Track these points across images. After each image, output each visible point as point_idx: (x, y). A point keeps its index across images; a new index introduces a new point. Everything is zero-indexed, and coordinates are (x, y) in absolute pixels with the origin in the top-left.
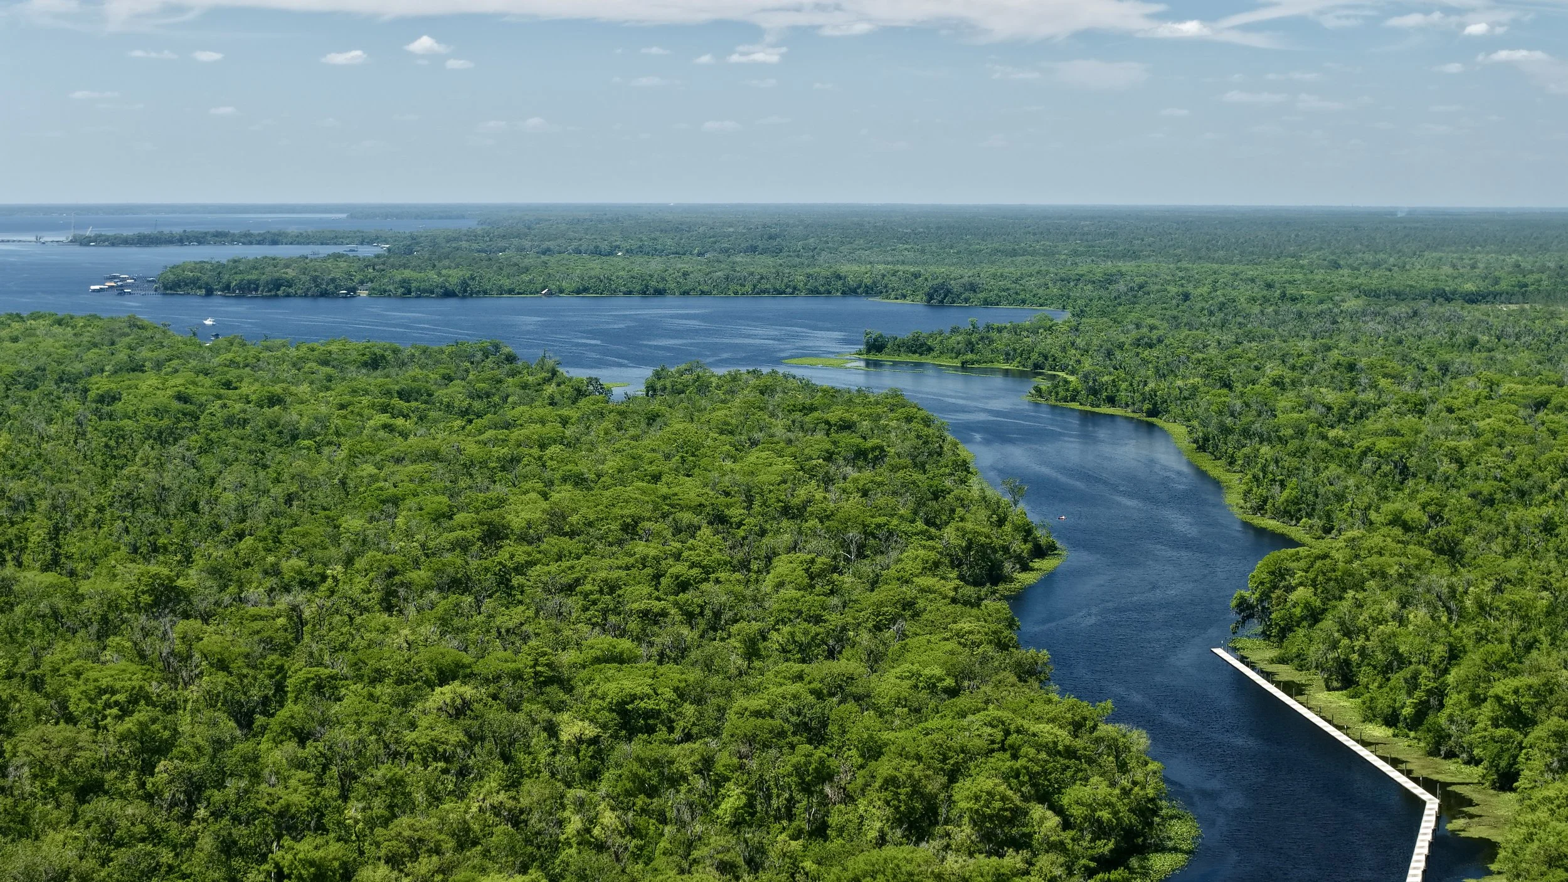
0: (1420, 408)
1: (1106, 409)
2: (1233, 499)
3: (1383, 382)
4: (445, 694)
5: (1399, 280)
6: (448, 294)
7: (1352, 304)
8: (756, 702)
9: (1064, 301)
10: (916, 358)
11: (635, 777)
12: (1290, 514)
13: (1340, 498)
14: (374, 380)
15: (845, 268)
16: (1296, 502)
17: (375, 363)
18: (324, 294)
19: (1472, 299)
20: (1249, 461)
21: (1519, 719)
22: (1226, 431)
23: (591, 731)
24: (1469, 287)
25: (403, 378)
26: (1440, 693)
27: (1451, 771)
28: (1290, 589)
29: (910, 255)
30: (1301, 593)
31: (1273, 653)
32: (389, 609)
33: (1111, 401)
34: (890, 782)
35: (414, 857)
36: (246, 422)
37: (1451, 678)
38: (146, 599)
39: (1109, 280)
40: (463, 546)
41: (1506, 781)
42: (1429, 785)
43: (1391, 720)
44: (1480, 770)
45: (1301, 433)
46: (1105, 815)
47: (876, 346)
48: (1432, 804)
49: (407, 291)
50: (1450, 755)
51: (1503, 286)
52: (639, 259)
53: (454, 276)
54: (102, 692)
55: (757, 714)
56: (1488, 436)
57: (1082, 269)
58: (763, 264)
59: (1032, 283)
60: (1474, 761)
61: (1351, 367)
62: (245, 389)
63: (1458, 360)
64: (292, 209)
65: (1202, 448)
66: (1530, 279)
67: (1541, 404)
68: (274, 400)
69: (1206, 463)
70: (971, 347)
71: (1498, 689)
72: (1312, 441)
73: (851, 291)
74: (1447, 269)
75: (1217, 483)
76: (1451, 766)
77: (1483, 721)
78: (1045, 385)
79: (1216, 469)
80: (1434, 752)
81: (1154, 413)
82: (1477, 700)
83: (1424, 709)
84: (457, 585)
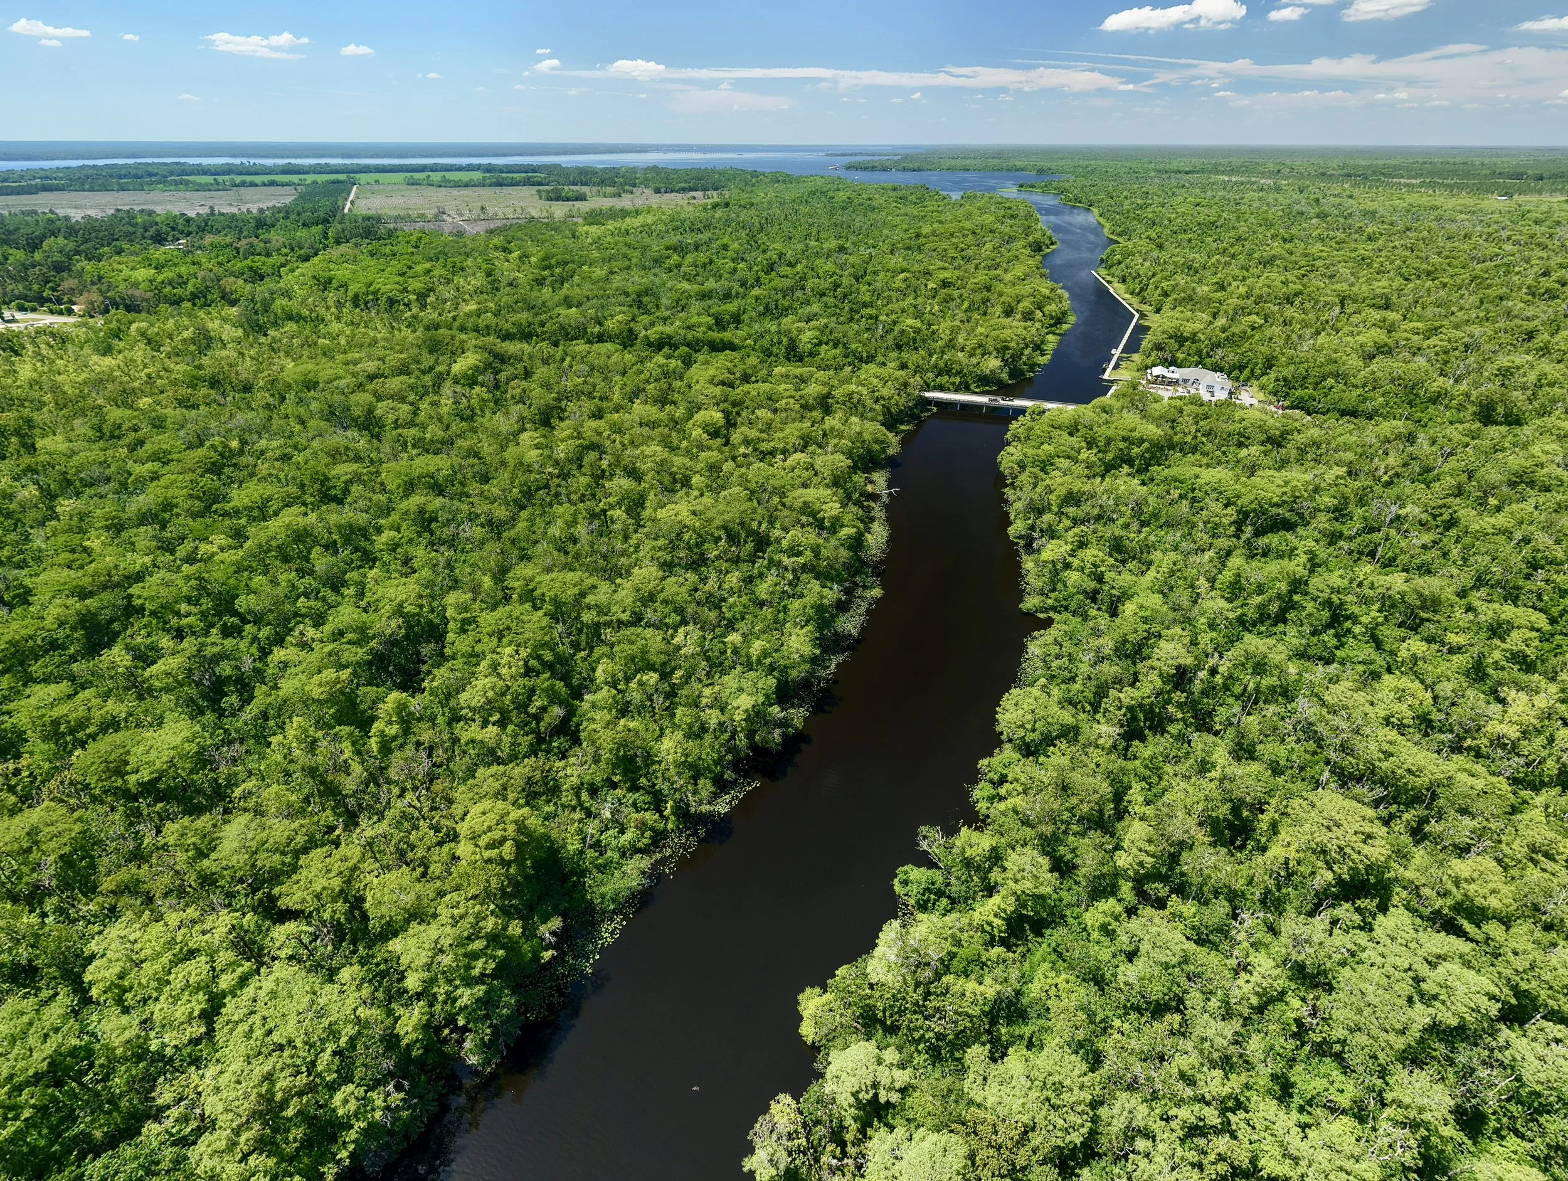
0: (1163, 205)
1: (1078, 204)
2: (1106, 230)
3: (1155, 197)
4: (903, 275)
5: (1168, 167)
6: (914, 170)
7: (1152, 174)
8: (975, 281)
9: (1073, 173)
10: (1031, 189)
11: (944, 298)
12: (1120, 235)
13: (1135, 230)
14: (894, 194)
15: (1017, 163)
16: (1123, 231)
17: (895, 189)
18: (884, 170)
19: (1187, 173)
20: (1113, 219)
21: (1166, 294)
22: (1109, 211)
23: (935, 286)
24: (1187, 169)
25: (900, 194)
26: (1147, 286)
27: (1144, 307)
28: (1115, 255)
29: (1035, 159)
30: (1117, 257)
31: (1106, 273)
32: (892, 254)
33: (1080, 202)
34: (1004, 302)
35: (892, 314)
36: (863, 204)
37: (1151, 282)
38: (837, 249)
39: (1087, 167)
40: (911, 238)
41: (1158, 311)
42: (1138, 311)
43: (1133, 293)
44: (1152, 307)
45: (1129, 212)
46: (1054, 313)
47: (1021, 186)
48: (1137, 316)
49: (905, 169)
50: (1145, 303)
51: (1197, 169)
52: (964, 160)
53: (916, 165)
54: (826, 271)
55: (975, 283)
56: (1180, 214)
57: (1080, 163)
59: (1066, 167)
60: (1151, 305)
61: (1147, 193)
62: (863, 196)
63: (1178, 191)
65: (1101, 216)
66: (1205, 167)
67: (1198, 205)
68: (870, 199)
69: (1101, 220)
70: (1046, 186)
71: (1163, 285)
72: (1131, 214)
73: (1017, 170)
74: (1183, 163)
75: (1103, 226)
77: (1156, 294)
78: (1063, 197)
79: (1103, 222)
80: (1141, 302)
81: (1090, 205)
82: (1156, 288)
83: (1142, 290)
84: (908, 248)
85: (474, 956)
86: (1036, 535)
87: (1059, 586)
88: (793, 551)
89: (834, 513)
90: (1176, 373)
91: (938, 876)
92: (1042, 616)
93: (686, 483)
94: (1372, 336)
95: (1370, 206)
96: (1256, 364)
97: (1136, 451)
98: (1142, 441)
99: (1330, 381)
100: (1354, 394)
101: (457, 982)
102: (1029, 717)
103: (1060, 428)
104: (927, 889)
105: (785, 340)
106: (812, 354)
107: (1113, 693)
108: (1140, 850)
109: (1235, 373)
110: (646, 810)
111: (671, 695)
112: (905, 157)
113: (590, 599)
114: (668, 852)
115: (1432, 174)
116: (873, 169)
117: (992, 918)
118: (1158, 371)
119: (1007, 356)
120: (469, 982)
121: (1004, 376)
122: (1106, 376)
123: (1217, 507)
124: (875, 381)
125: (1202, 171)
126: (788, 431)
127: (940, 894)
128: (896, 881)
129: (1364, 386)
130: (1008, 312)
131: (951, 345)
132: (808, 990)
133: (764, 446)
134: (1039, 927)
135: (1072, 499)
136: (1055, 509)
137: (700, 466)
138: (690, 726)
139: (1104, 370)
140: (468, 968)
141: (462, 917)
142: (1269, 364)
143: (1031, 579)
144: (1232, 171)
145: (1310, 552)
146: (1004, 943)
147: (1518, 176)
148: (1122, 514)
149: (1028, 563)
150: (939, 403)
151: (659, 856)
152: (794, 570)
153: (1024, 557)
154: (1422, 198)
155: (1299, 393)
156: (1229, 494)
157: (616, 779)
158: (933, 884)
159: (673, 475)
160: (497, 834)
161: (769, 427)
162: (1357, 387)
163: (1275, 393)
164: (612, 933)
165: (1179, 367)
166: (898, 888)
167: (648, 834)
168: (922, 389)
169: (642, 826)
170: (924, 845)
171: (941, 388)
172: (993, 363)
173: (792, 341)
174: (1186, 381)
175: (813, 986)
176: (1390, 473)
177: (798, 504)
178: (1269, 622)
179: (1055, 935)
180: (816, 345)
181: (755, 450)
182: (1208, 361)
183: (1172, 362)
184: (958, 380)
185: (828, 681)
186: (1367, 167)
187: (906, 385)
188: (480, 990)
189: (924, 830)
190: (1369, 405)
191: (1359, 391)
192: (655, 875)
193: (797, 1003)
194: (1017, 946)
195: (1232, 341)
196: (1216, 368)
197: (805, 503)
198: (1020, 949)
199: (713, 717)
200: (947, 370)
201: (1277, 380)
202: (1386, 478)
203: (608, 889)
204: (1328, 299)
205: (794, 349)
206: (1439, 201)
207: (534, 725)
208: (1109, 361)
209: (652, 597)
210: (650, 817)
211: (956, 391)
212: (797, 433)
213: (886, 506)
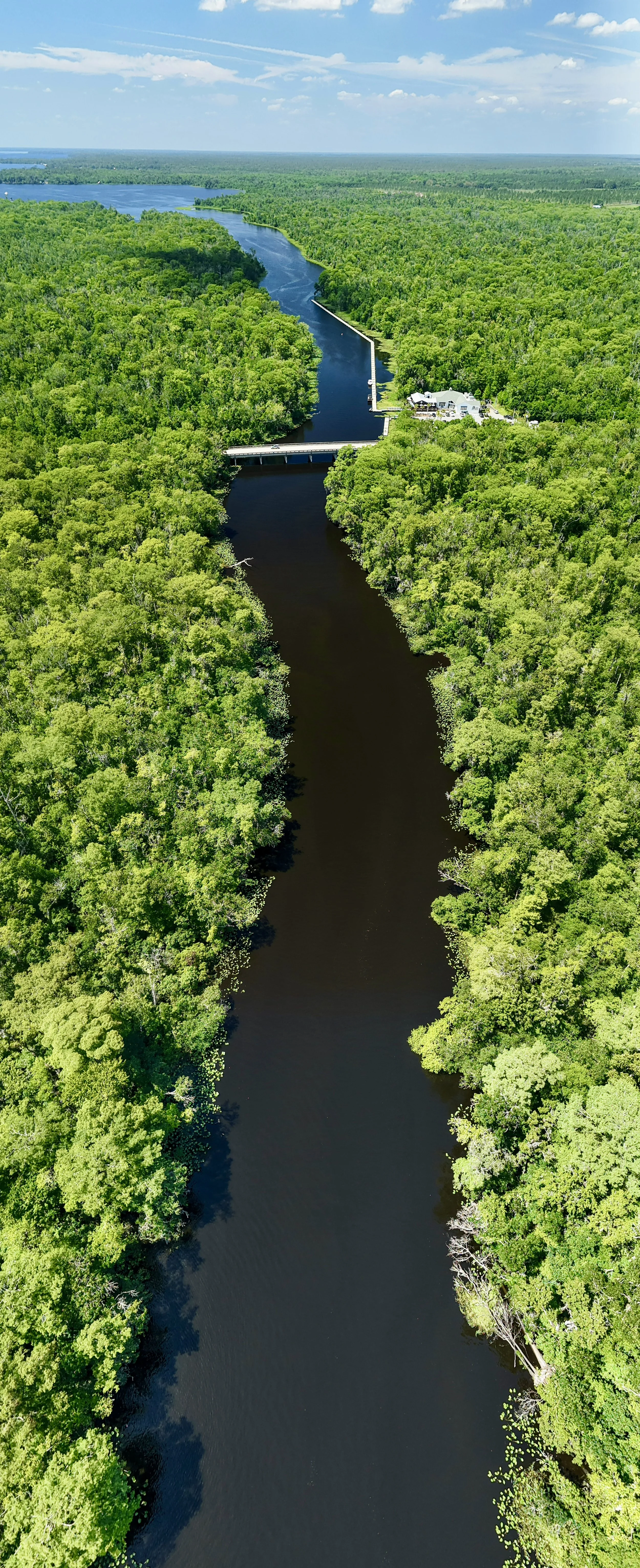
0: (345, 223)
1: (263, 225)
2: (303, 253)
3: (334, 215)
4: (136, 318)
5: (329, 180)
6: (71, 183)
7: (319, 188)
8: (218, 319)
9: (242, 186)
10: (209, 207)
11: (195, 341)
12: (319, 258)
13: (332, 253)
14: (66, 214)
15: (181, 175)
16: (321, 254)
17: (64, 209)
18: (35, 183)
19: (349, 185)
20: (307, 240)
21: (392, 319)
22: (298, 232)
23: (179, 329)
24: (346, 182)
25: (75, 214)
26: (371, 312)
27: (374, 334)
28: (329, 282)
29: (196, 170)
30: (332, 282)
31: (325, 301)
32: (107, 292)
33: (264, 221)
34: (258, 340)
35: (152, 366)
36: (38, 230)
37: (374, 307)
38: (43, 291)
39: (253, 179)
40: (118, 272)
41: (389, 336)
42: (371, 338)
43: (358, 320)
44: (382, 333)
45: (319, 232)
46: (306, 348)
47: (198, 203)
48: (372, 343)
49: (59, 182)
50: (374, 329)
51: (355, 182)
52: (122, 171)
53: (72, 176)
54: (48, 321)
55: (219, 322)
56: (365, 233)
57: (244, 175)
58: (156, 173)
59: (232, 180)
60: (380, 331)
61: (325, 210)
62: (32, 218)
63: (351, 207)
64: (10, 150)
65: (291, 237)
66: (362, 179)
67: (375, 222)
68: (42, 222)
69: (293, 241)
70: (223, 203)
71: (387, 310)
72: (321, 235)
73: (184, 183)
74: (339, 176)
75: (297, 249)
76: (374, 332)
77: (383, 319)
78: (247, 216)
79: (296, 243)
80: (370, 329)
81: (276, 226)
82: (381, 314)
83: (367, 317)
84: (124, 284)
85: (137, 1149)
86: (398, 579)
87: (438, 622)
88: (200, 647)
89: (222, 597)
90: (433, 398)
91: (469, 897)
92: (430, 653)
93: (36, 600)
94: (568, 345)
95: (514, 217)
96: (492, 381)
97: (447, 479)
98: (448, 470)
99: (555, 390)
100: (574, 400)
101: (134, 1180)
102: (488, 743)
103: (379, 467)
104: (467, 911)
105: (50, 411)
106: (87, 425)
107: (534, 703)
108: (615, 820)
109: (478, 391)
110: (189, 945)
111: (166, 827)
112: (52, 166)
113: (18, 758)
114: (226, 973)
115: (542, 183)
116: (20, 181)
117: (528, 914)
118: (417, 397)
119: (287, 399)
120: (146, 1173)
121: (289, 421)
122: (374, 409)
123: (536, 520)
124: (179, 446)
125: (359, 184)
126: (120, 517)
127: (476, 910)
128: (433, 914)
129: (581, 391)
130: (266, 350)
131: (228, 396)
132: (414, 1032)
133: (101, 539)
134: (561, 906)
135: (420, 536)
136: (406, 549)
137: (44, 574)
138: (199, 852)
139: (370, 403)
140: (138, 1162)
141: (109, 1121)
142: (503, 380)
143: (405, 620)
144: (385, 184)
145: (611, 546)
146: (540, 929)
147: (599, 184)
148: (465, 544)
149: (398, 607)
150: (241, 460)
151: (219, 980)
152: (207, 667)
153: (391, 602)
154: (545, 208)
155: (535, 404)
156: (540, 507)
157: (146, 928)
158: (469, 905)
159: (15, 592)
160: (96, 1031)
161: (93, 517)
162: (574, 393)
163: (514, 407)
164: (218, 1067)
165: (432, 391)
166: (437, 919)
167: (203, 965)
168: (224, 448)
169: (195, 961)
170: (446, 877)
171: (236, 443)
172: (275, 409)
173: (59, 411)
174: (442, 404)
175: (416, 1028)
176: (630, 466)
177: (181, 595)
178: (600, 612)
179: (579, 906)
180: (87, 413)
181: (93, 544)
182: (453, 382)
183: (424, 388)
184: (249, 431)
185: (285, 767)
186: (492, 178)
187: (208, 445)
188: (160, 1174)
189: (443, 864)
190: (589, 409)
191: (578, 397)
192: (227, 998)
193: (409, 1047)
194: (547, 927)
195: (469, 360)
196: (462, 389)
197: (187, 592)
198: (550, 929)
199: (218, 836)
200: (235, 423)
201: (514, 394)
202: (627, 472)
203: (199, 1031)
204: (522, 312)
205: (63, 421)
206: (559, 211)
207: (32, 910)
208: (371, 392)
209: (86, 735)
210: (198, 949)
211: (251, 444)
212: (133, 517)
213: (247, 580)
